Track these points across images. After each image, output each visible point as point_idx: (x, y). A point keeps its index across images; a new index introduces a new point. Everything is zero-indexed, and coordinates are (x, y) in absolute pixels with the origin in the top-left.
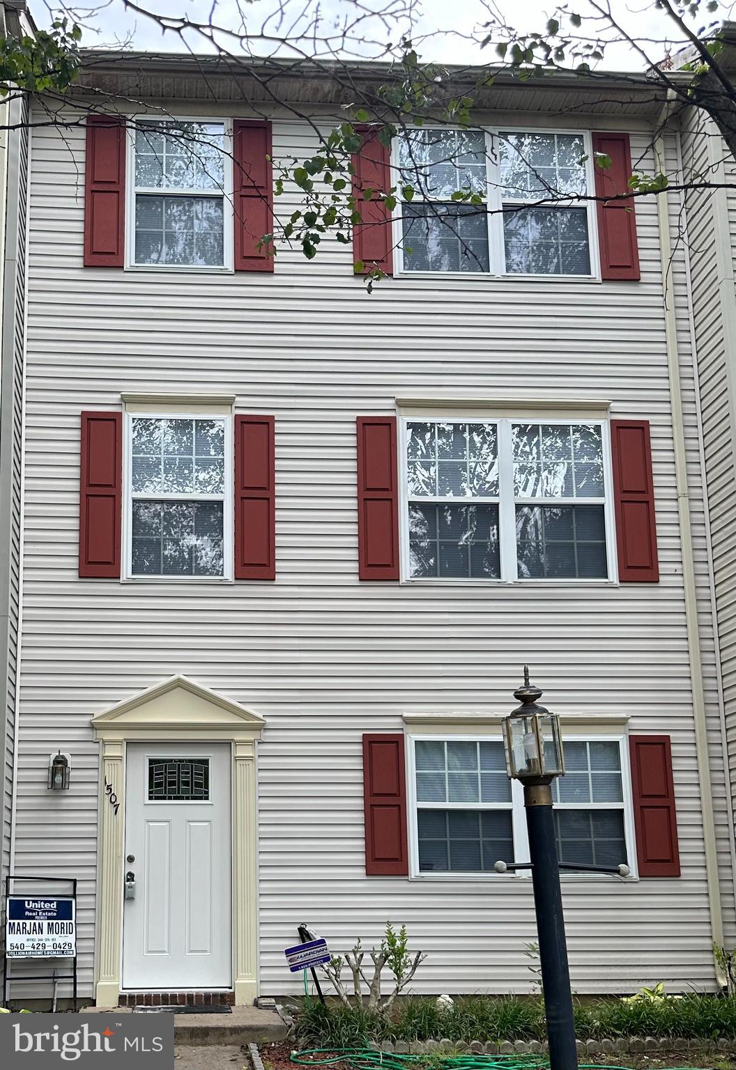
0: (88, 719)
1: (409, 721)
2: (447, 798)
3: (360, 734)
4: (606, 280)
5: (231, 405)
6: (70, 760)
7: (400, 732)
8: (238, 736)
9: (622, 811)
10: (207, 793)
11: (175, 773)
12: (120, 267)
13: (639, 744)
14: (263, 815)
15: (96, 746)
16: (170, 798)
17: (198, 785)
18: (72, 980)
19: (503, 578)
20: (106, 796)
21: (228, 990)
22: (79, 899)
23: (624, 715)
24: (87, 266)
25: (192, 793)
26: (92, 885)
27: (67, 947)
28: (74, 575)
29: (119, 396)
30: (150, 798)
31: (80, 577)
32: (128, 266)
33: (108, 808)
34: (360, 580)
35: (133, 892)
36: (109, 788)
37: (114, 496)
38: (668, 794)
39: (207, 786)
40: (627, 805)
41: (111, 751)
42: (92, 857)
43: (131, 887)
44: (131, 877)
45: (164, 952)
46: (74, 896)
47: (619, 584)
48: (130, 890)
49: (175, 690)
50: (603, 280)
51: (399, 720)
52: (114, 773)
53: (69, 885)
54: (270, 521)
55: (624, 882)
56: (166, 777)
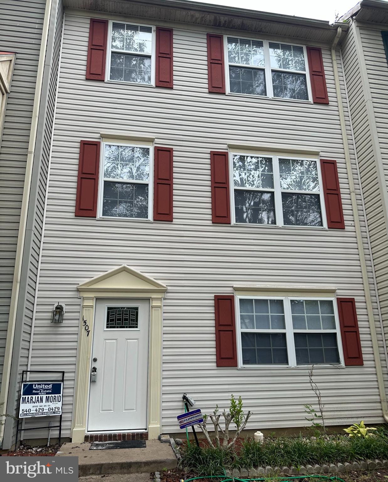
0: (75, 286)
1: (236, 289)
2: (255, 327)
3: (213, 295)
4: (315, 103)
5: (153, 142)
6: (65, 308)
7: (232, 295)
8: (154, 296)
9: (336, 333)
10: (137, 324)
11: (121, 314)
12: (103, 81)
13: (341, 301)
14: (165, 336)
15: (79, 300)
16: (118, 327)
17: (133, 320)
18: (59, 428)
19: (277, 225)
20: (83, 326)
21: (144, 431)
22: (65, 383)
23: (334, 288)
24: (87, 79)
25: (129, 325)
26: (73, 374)
27: (57, 409)
28: (72, 215)
29: (99, 135)
30: (107, 327)
31: (76, 216)
32: (107, 80)
33: (84, 333)
34: (213, 223)
35: (95, 378)
36: (85, 322)
37: (95, 179)
38: (355, 326)
39: (137, 321)
40: (338, 331)
41: (86, 303)
42: (74, 359)
43: (94, 375)
44: (94, 370)
45: (111, 410)
46: (63, 381)
47: (328, 229)
48: (94, 377)
49: (123, 272)
50: (314, 103)
51: (231, 289)
52: (88, 315)
53: (61, 374)
54: (171, 195)
55: (339, 368)
56: (116, 316)
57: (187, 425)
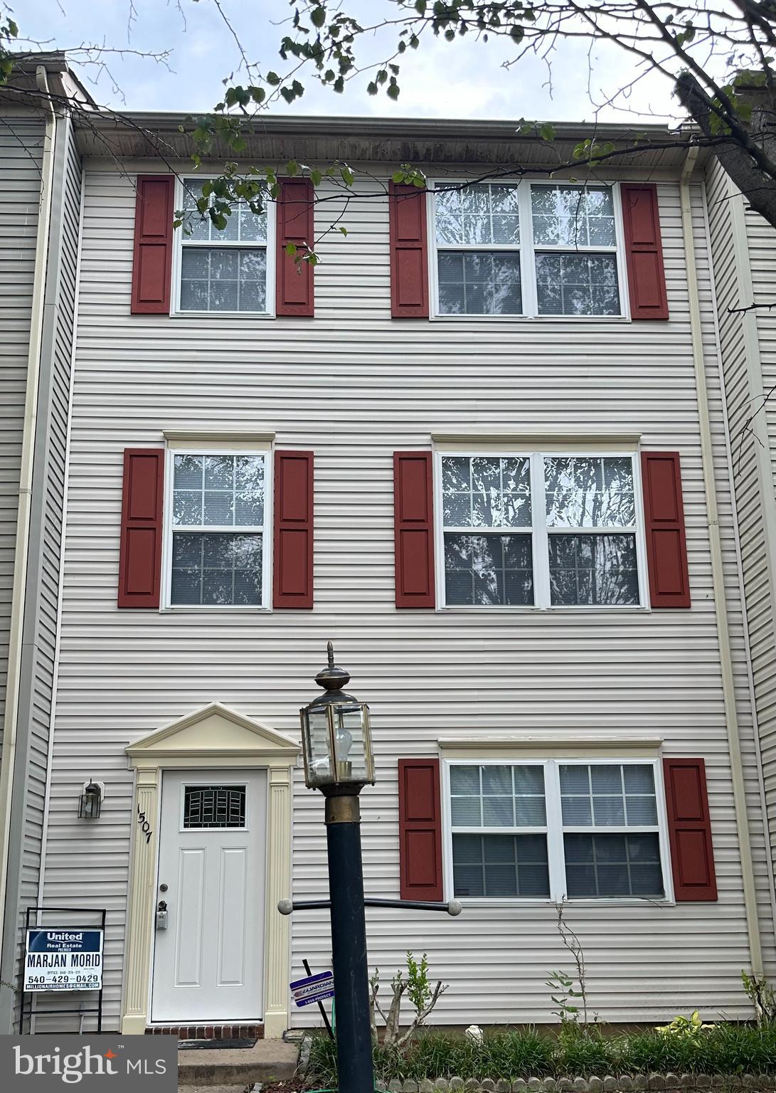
0: (122, 747)
1: (444, 746)
2: (482, 822)
3: (396, 759)
4: (635, 320)
5: (271, 442)
6: (105, 790)
7: (436, 757)
8: (274, 763)
9: (657, 834)
10: (243, 820)
11: (211, 800)
12: (166, 314)
13: (672, 767)
14: (297, 841)
15: (130, 774)
16: (206, 826)
17: (235, 812)
18: (97, 1014)
19: (537, 606)
20: (138, 824)
21: (258, 1022)
22: (108, 930)
23: (657, 738)
24: (134, 314)
25: (228, 821)
26: (121, 915)
27: (92, 979)
28: (113, 605)
29: (162, 434)
30: (186, 826)
31: (119, 607)
32: (174, 312)
33: (141, 836)
34: (397, 608)
35: (164, 922)
36: (142, 816)
37: (155, 529)
38: (703, 817)
39: (243, 813)
40: (662, 828)
41: (143, 780)
42: (123, 886)
43: (162, 917)
44: (163, 906)
45: (195, 983)
46: (103, 927)
47: (651, 610)
48: (161, 919)
49: (212, 717)
50: (632, 319)
51: (434, 745)
52: (149, 803)
53: (99, 915)
54: (309, 552)
55: (660, 907)
56: (202, 804)
57: (309, 999)
